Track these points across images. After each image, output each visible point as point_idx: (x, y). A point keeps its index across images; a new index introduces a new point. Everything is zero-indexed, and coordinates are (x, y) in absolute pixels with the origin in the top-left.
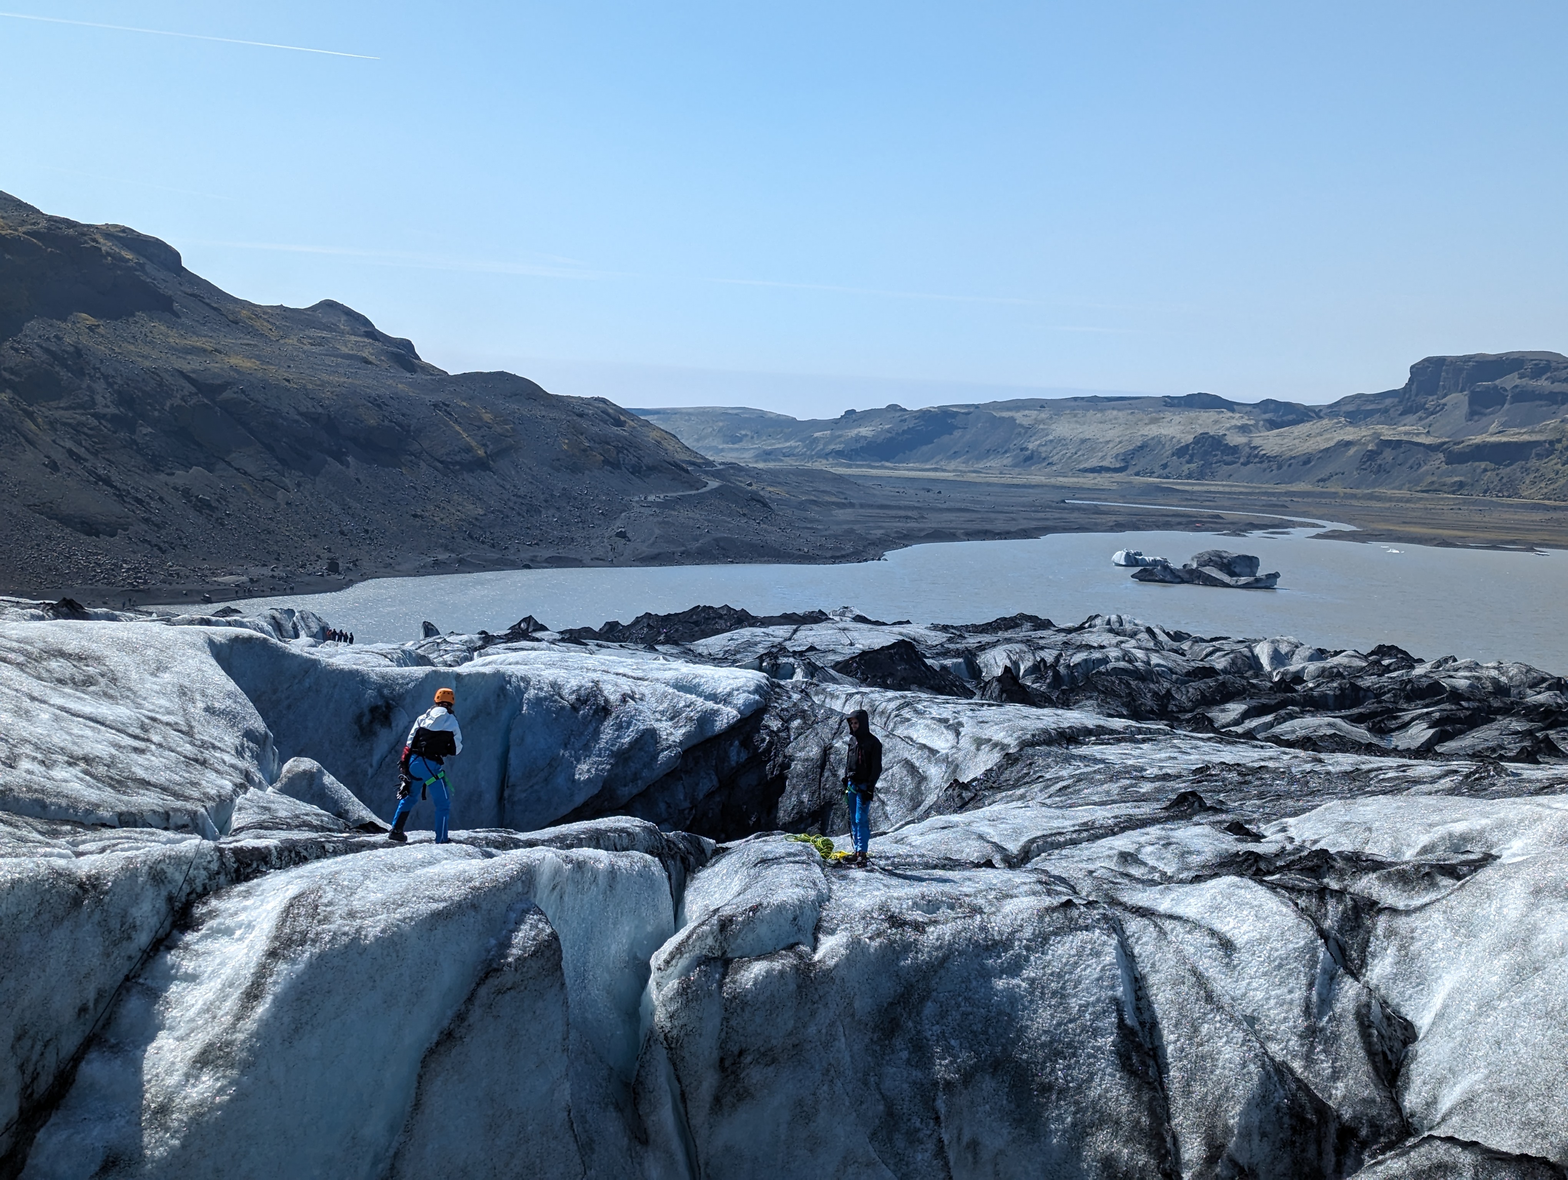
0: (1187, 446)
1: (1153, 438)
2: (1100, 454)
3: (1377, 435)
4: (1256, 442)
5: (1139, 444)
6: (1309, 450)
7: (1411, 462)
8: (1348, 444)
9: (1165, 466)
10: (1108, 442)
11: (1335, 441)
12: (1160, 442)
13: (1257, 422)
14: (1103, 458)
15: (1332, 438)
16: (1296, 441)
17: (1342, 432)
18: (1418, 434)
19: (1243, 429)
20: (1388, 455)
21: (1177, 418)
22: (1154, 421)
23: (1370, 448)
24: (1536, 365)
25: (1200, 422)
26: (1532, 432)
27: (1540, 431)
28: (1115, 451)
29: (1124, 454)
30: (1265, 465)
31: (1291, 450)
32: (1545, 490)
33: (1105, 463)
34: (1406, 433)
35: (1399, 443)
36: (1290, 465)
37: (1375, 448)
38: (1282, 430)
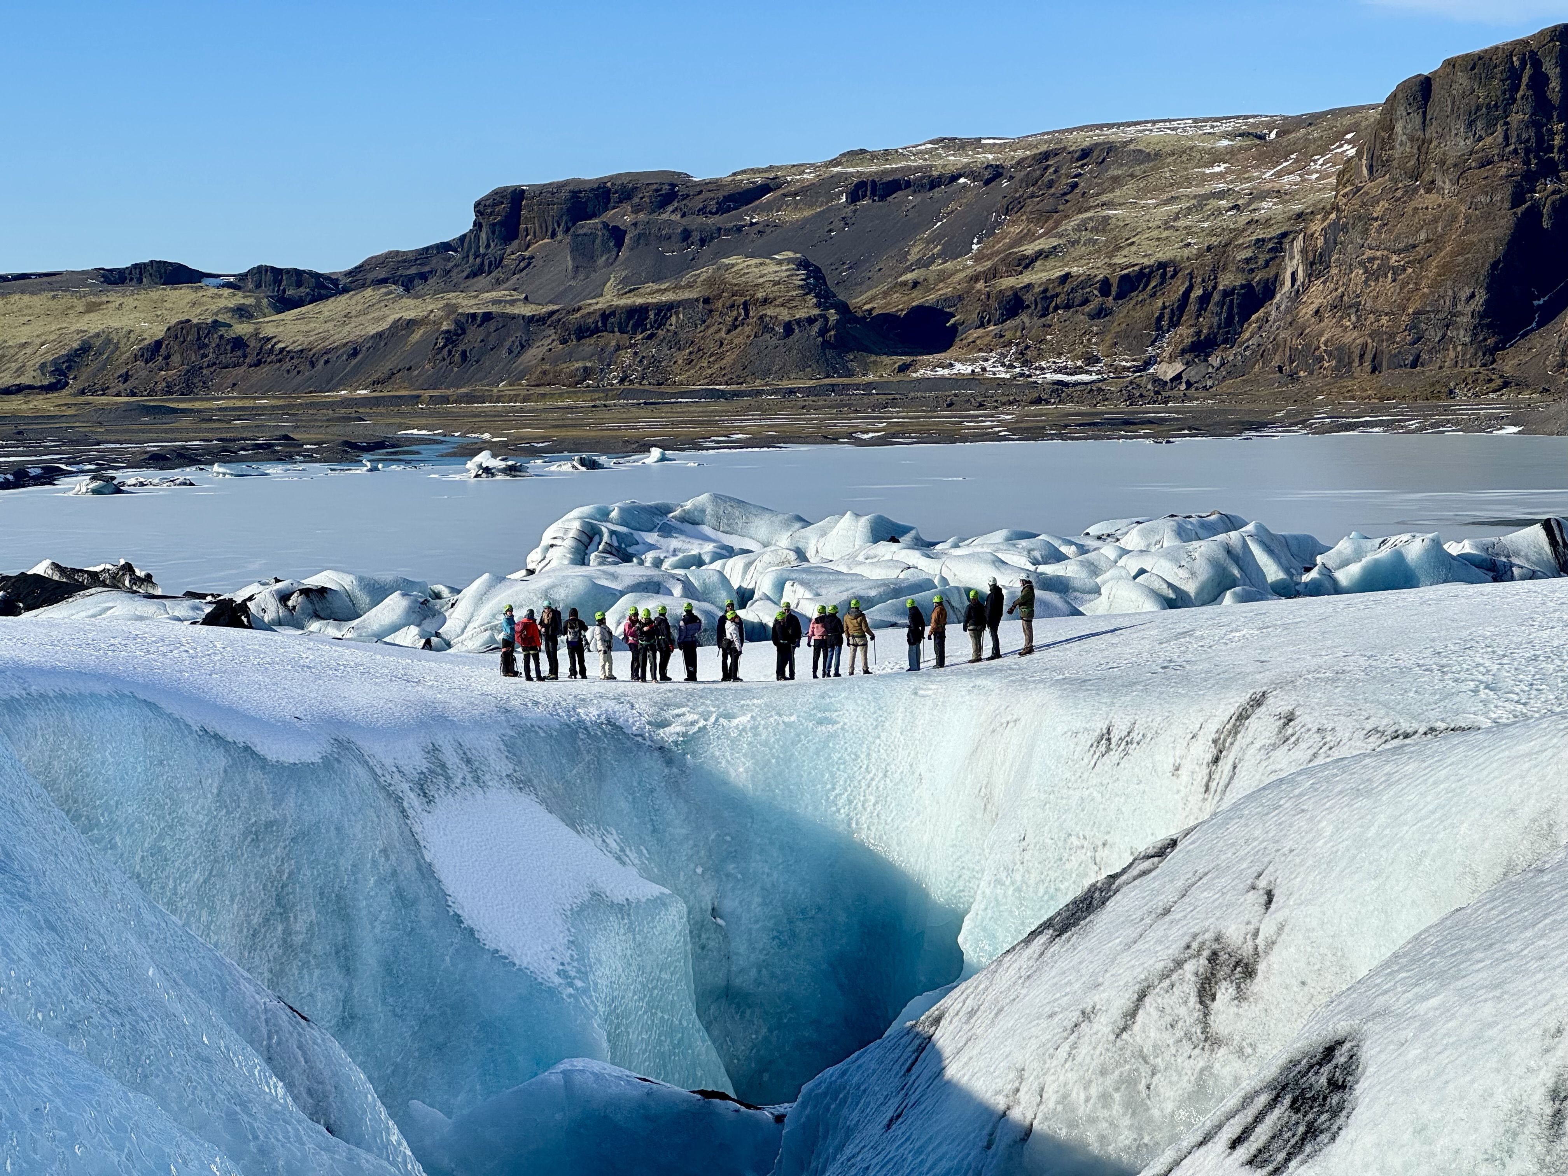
0: (158, 344)
1: (98, 335)
2: (14, 366)
3: (450, 309)
4: (269, 330)
5: (75, 345)
6: (352, 337)
7: (508, 344)
8: (411, 324)
9: (126, 377)
10: (24, 345)
11: (390, 320)
12: (108, 341)
13: (259, 302)
14: (20, 371)
15: (384, 318)
16: (330, 325)
17: (397, 306)
18: (513, 303)
19: (242, 313)
20: (474, 336)
21: (130, 302)
22: (91, 308)
23: (444, 327)
24: (657, 190)
25: (168, 305)
26: (677, 287)
27: (690, 286)
28: (38, 360)
29: (55, 362)
30: (287, 365)
31: (324, 339)
32: (710, 371)
33: (24, 380)
34: (495, 302)
35: (488, 316)
36: (327, 362)
37: (452, 327)
38: (303, 309)
